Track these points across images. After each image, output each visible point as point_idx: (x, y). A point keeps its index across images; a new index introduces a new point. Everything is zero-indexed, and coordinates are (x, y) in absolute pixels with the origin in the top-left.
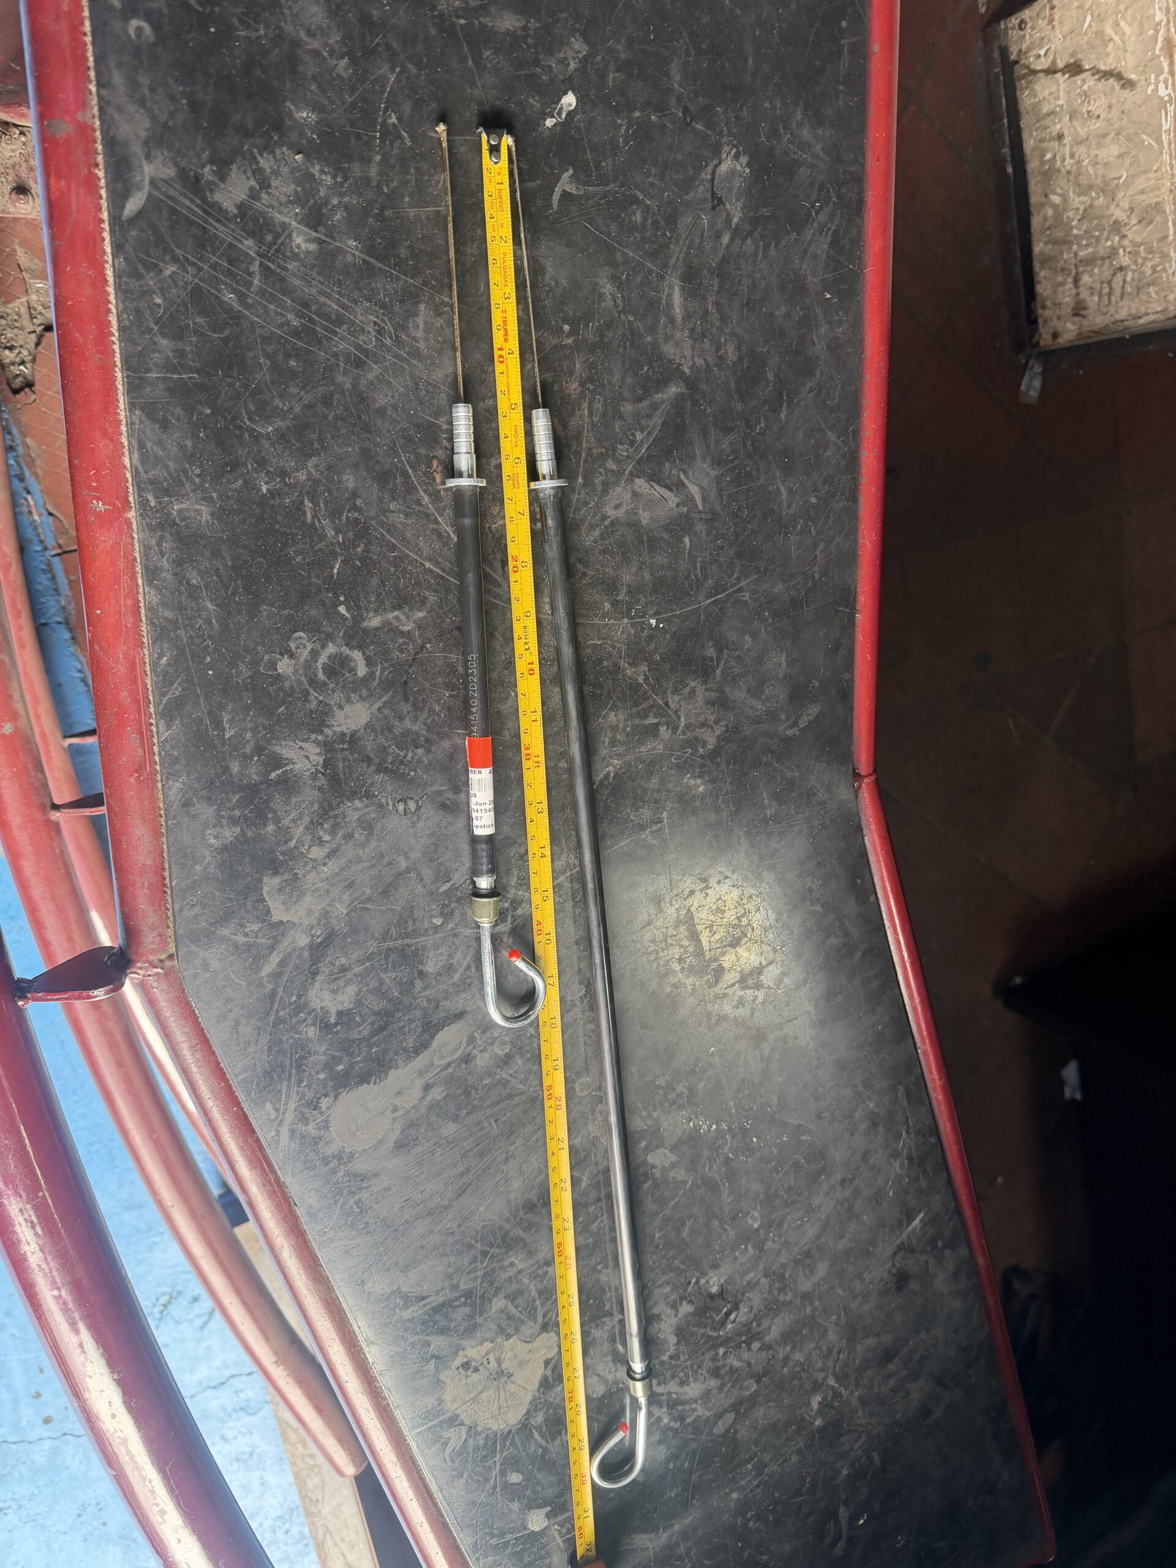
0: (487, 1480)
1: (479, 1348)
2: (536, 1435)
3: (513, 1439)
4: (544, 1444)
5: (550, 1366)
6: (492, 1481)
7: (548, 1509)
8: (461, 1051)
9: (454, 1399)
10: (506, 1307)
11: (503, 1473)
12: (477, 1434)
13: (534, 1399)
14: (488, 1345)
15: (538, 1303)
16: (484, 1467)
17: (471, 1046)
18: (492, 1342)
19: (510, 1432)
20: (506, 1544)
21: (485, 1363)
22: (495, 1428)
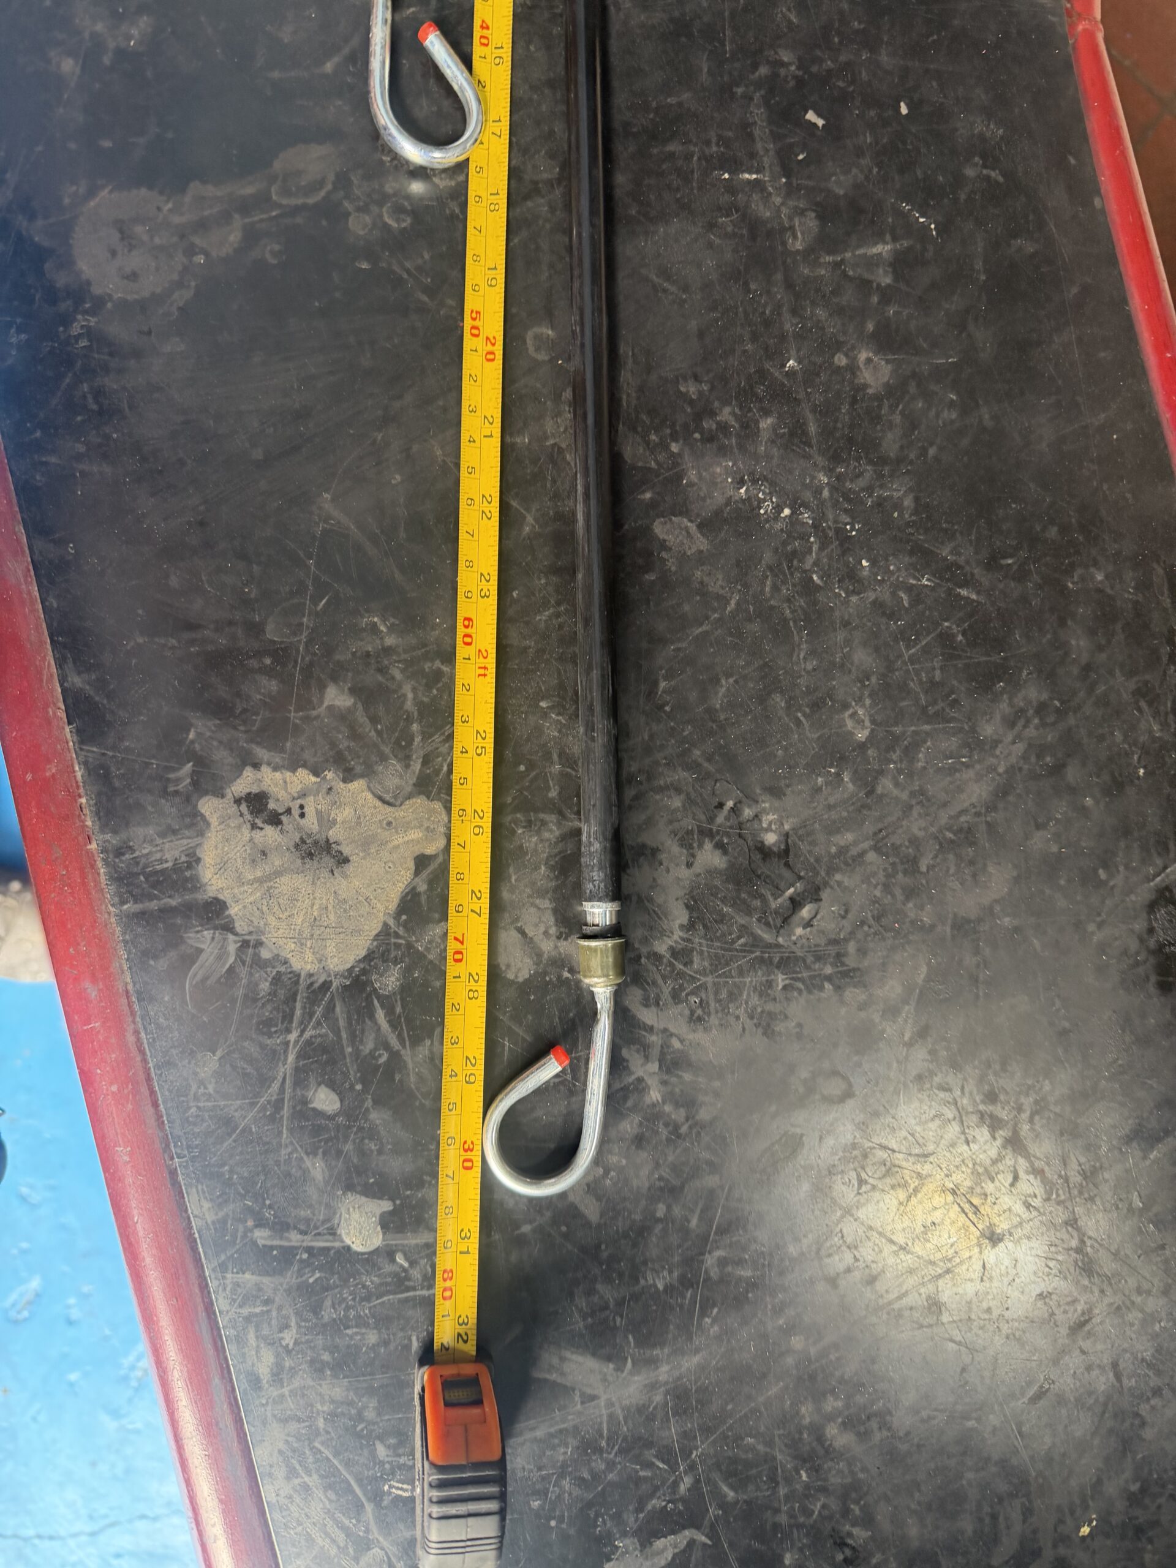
0: (264, 1081)
1: (288, 774)
2: (380, 1015)
3: (330, 1009)
4: (394, 1041)
5: (425, 874)
6: (275, 1086)
7: (386, 1206)
8: (323, 193)
9: (222, 866)
10: (351, 711)
11: (300, 1078)
12: (259, 963)
13: (385, 932)
14: (304, 778)
15: (415, 727)
16: (263, 1047)
17: (341, 193)
18: (316, 774)
19: (326, 986)
20: (288, 1255)
21: (296, 812)
22: (296, 964)
